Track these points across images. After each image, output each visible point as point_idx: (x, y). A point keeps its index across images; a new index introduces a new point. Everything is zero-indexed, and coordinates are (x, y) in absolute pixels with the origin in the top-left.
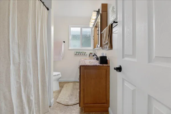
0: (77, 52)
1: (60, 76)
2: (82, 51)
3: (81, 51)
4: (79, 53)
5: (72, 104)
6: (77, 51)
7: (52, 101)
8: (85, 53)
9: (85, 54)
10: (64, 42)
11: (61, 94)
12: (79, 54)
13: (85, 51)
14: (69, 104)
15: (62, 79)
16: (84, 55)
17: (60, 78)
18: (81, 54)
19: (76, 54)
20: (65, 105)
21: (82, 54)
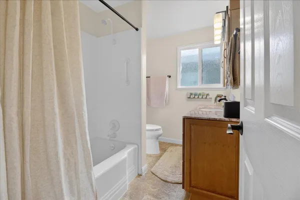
0: (191, 94)
1: (161, 132)
2: (201, 92)
3: (198, 92)
4: (195, 95)
5: (173, 182)
6: (192, 92)
7: (143, 168)
8: (208, 95)
9: (208, 98)
10: (170, 77)
11: (159, 161)
12: (196, 97)
13: (207, 92)
14: (168, 180)
15: (163, 138)
16: (206, 98)
17: (160, 135)
18: (198, 98)
19: (190, 98)
20: (162, 180)
21: (200, 97)
